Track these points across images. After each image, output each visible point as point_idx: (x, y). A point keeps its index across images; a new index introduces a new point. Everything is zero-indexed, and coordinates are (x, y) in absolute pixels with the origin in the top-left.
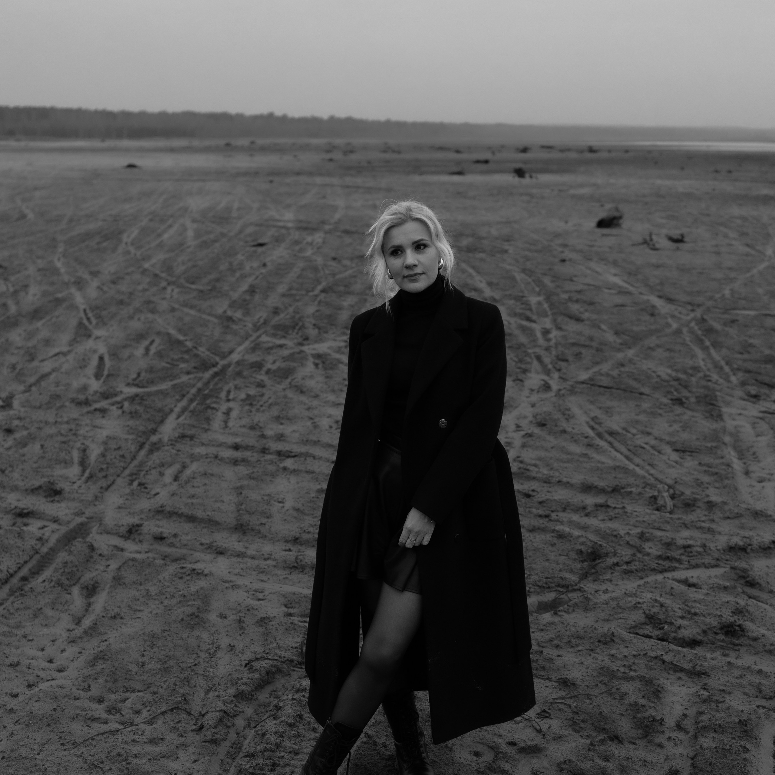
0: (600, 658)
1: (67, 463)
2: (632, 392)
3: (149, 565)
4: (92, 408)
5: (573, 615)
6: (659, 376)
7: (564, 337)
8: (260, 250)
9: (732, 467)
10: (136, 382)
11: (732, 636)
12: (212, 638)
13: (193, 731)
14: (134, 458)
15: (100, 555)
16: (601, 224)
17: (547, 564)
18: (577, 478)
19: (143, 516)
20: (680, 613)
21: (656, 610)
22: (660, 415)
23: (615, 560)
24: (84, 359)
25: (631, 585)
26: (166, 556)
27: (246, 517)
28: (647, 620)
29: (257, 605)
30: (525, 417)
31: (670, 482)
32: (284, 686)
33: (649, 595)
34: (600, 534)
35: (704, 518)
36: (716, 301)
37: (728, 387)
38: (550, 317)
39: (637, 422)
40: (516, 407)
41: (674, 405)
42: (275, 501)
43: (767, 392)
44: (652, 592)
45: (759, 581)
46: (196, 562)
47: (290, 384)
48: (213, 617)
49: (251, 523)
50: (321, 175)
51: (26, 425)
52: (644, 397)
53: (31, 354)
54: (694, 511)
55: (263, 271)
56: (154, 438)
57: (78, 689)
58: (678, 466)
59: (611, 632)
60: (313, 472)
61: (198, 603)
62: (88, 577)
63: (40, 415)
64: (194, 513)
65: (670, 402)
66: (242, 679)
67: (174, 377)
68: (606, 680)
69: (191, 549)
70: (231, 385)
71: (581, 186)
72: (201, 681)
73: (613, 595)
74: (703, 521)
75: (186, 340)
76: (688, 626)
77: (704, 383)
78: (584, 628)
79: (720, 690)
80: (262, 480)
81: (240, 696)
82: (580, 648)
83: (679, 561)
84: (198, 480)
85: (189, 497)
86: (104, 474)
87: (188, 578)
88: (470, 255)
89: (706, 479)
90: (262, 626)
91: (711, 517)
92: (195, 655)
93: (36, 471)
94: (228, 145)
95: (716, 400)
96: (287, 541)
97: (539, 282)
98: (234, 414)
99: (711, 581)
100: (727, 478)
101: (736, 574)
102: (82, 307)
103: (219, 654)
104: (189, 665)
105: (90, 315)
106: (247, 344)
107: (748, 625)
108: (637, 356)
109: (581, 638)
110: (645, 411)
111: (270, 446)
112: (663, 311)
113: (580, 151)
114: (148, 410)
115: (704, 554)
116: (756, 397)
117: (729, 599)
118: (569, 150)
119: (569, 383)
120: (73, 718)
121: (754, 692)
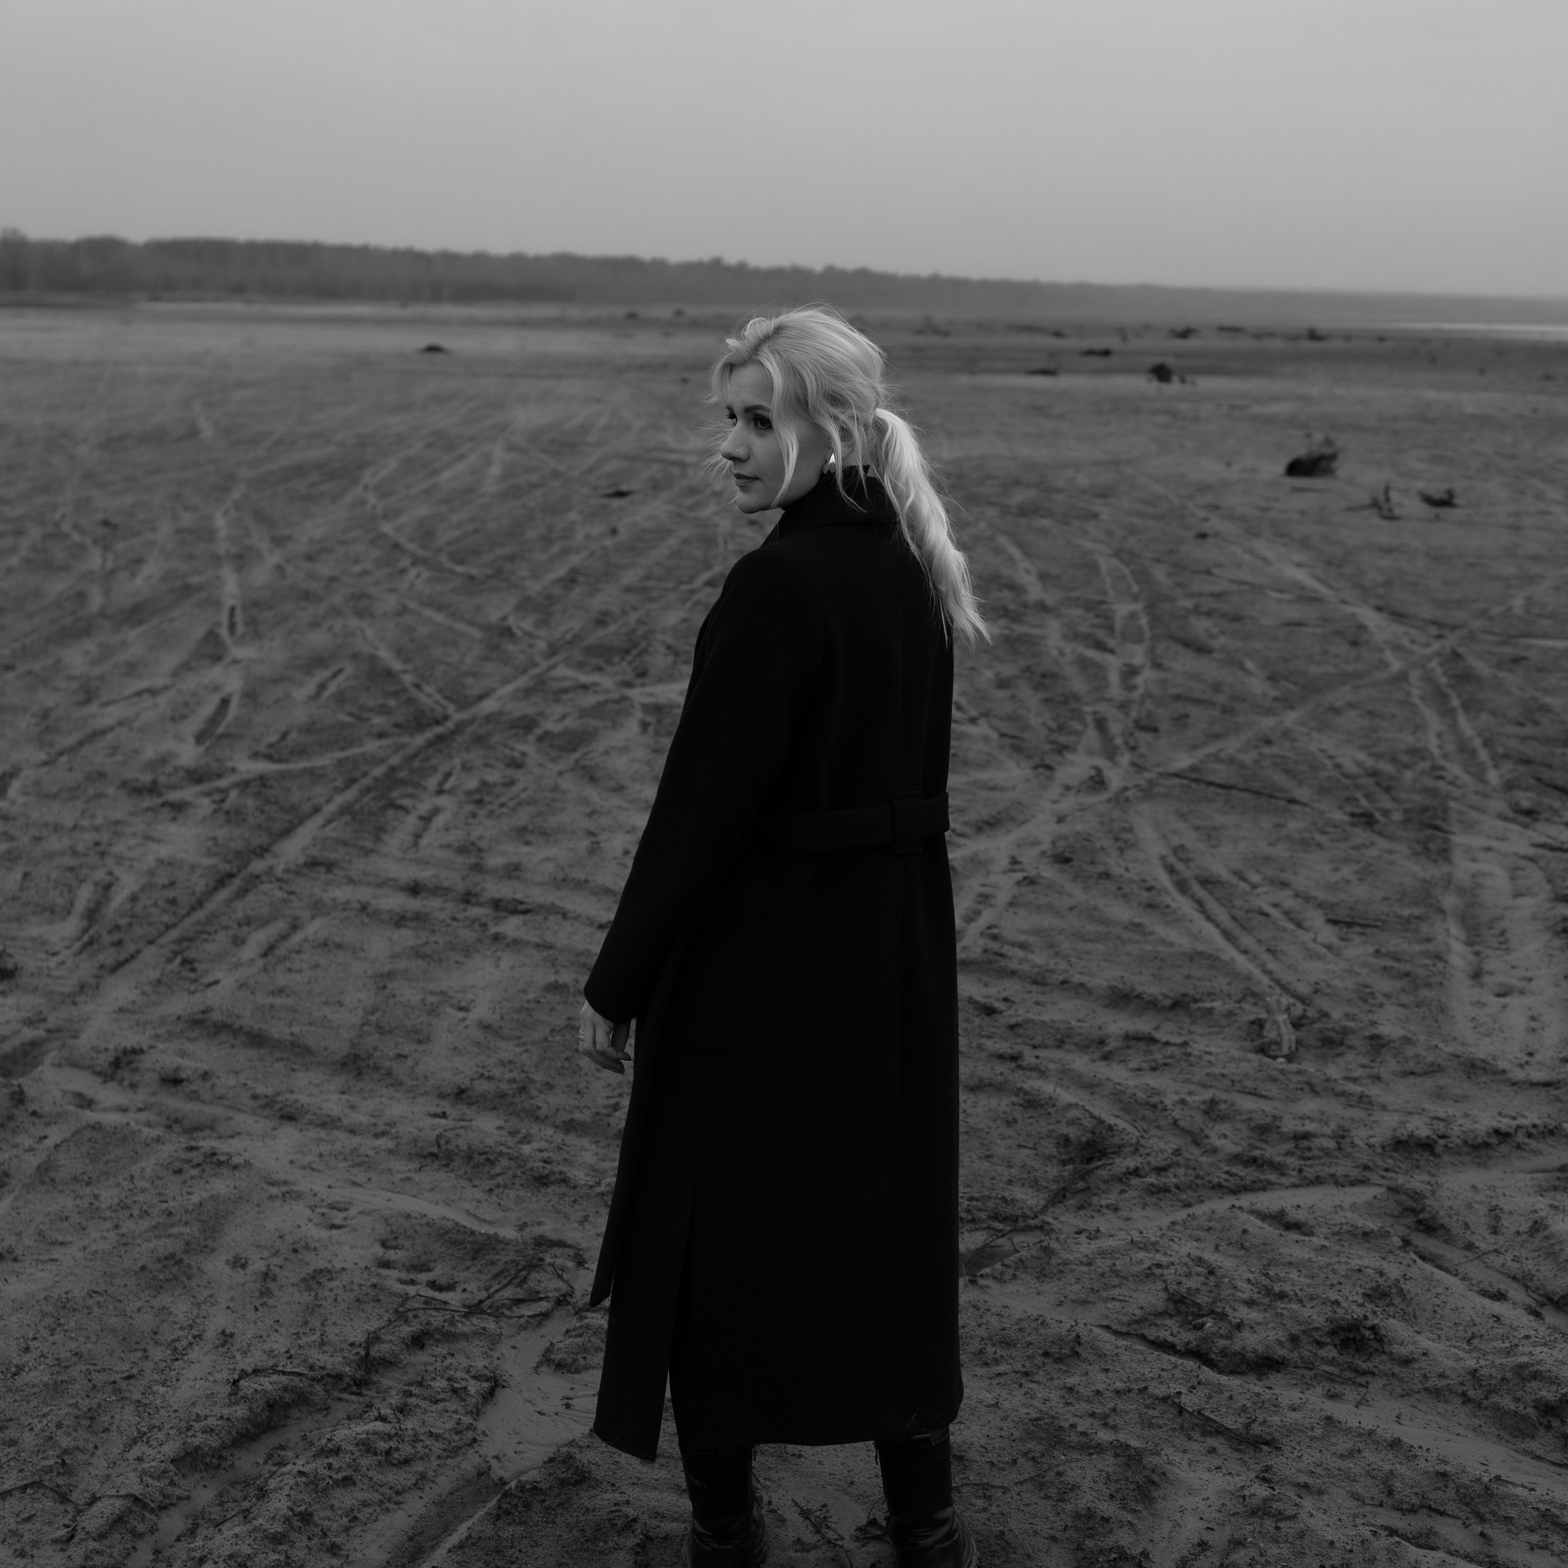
0: (1042, 1394)
1: (56, 914)
2: (1271, 796)
4: (160, 801)
5: (1008, 1288)
6: (1338, 766)
7: (1163, 683)
8: (617, 503)
9: (1446, 962)
10: (270, 752)
11: (1357, 1350)
12: (195, 1312)
14: (197, 906)
15: (34, 1114)
16: (1296, 468)
17: (985, 1165)
18: (1105, 977)
19: (162, 1030)
20: (1246, 1291)
21: (1192, 1283)
22: (1320, 846)
23: (1132, 1163)
24: (187, 704)
25: (1153, 1221)
26: (177, 1121)
27: (372, 1040)
28: (1170, 1306)
29: (319, 1239)
30: (1035, 843)
31: (1304, 989)
32: (304, 1438)
33: (1188, 1247)
34: (1121, 1101)
35: (1358, 1073)
36: (1491, 619)
37: (1477, 793)
38: (1147, 643)
39: (1267, 859)
40: (1024, 822)
41: (1354, 825)
42: (451, 1006)
43: (1557, 804)
44: (1198, 1240)
45: (1446, 1221)
46: (232, 1137)
47: (577, 762)
48: (216, 1264)
49: (377, 1054)
51: (12, 831)
52: (1297, 807)
53: (89, 691)
54: (1337, 1056)
55: (608, 542)
56: (258, 866)
58: (1330, 955)
59: (1074, 1334)
60: (550, 947)
61: (192, 1230)
63: (51, 812)
64: (266, 1027)
65: (1347, 818)
67: (349, 743)
69: (232, 1107)
70: (457, 761)
71: (1276, 399)
72: (126, 1416)
73: (1109, 1243)
74: (1355, 1080)
75: (405, 672)
76: (1259, 1324)
77: (1429, 782)
78: (1021, 1320)
79: (1297, 1484)
80: (439, 960)
81: (189, 1459)
82: (1003, 1367)
83: (1279, 1168)
84: (306, 956)
85: (273, 993)
86: (118, 937)
87: (195, 1171)
88: (1023, 521)
89: (1384, 985)
90: (310, 1290)
91: (1375, 1071)
92: (139, 1354)
94: (632, 316)
95: (1445, 819)
96: (442, 1096)
97: (1143, 576)
98: (439, 821)
99: (1338, 1219)
100: (1428, 985)
101: (1398, 1203)
102: (230, 603)
103: (195, 1353)
105: (239, 617)
106: (521, 682)
107: (1395, 1327)
108: (1304, 724)
109: (1007, 1343)
110: (1289, 838)
111: (483, 889)
112: (1379, 637)
113: (1292, 337)
114: (267, 808)
115: (1336, 1153)
116: (1531, 813)
117: (1366, 1262)
118: (1271, 335)
119: (1148, 775)
121: (1375, 1492)
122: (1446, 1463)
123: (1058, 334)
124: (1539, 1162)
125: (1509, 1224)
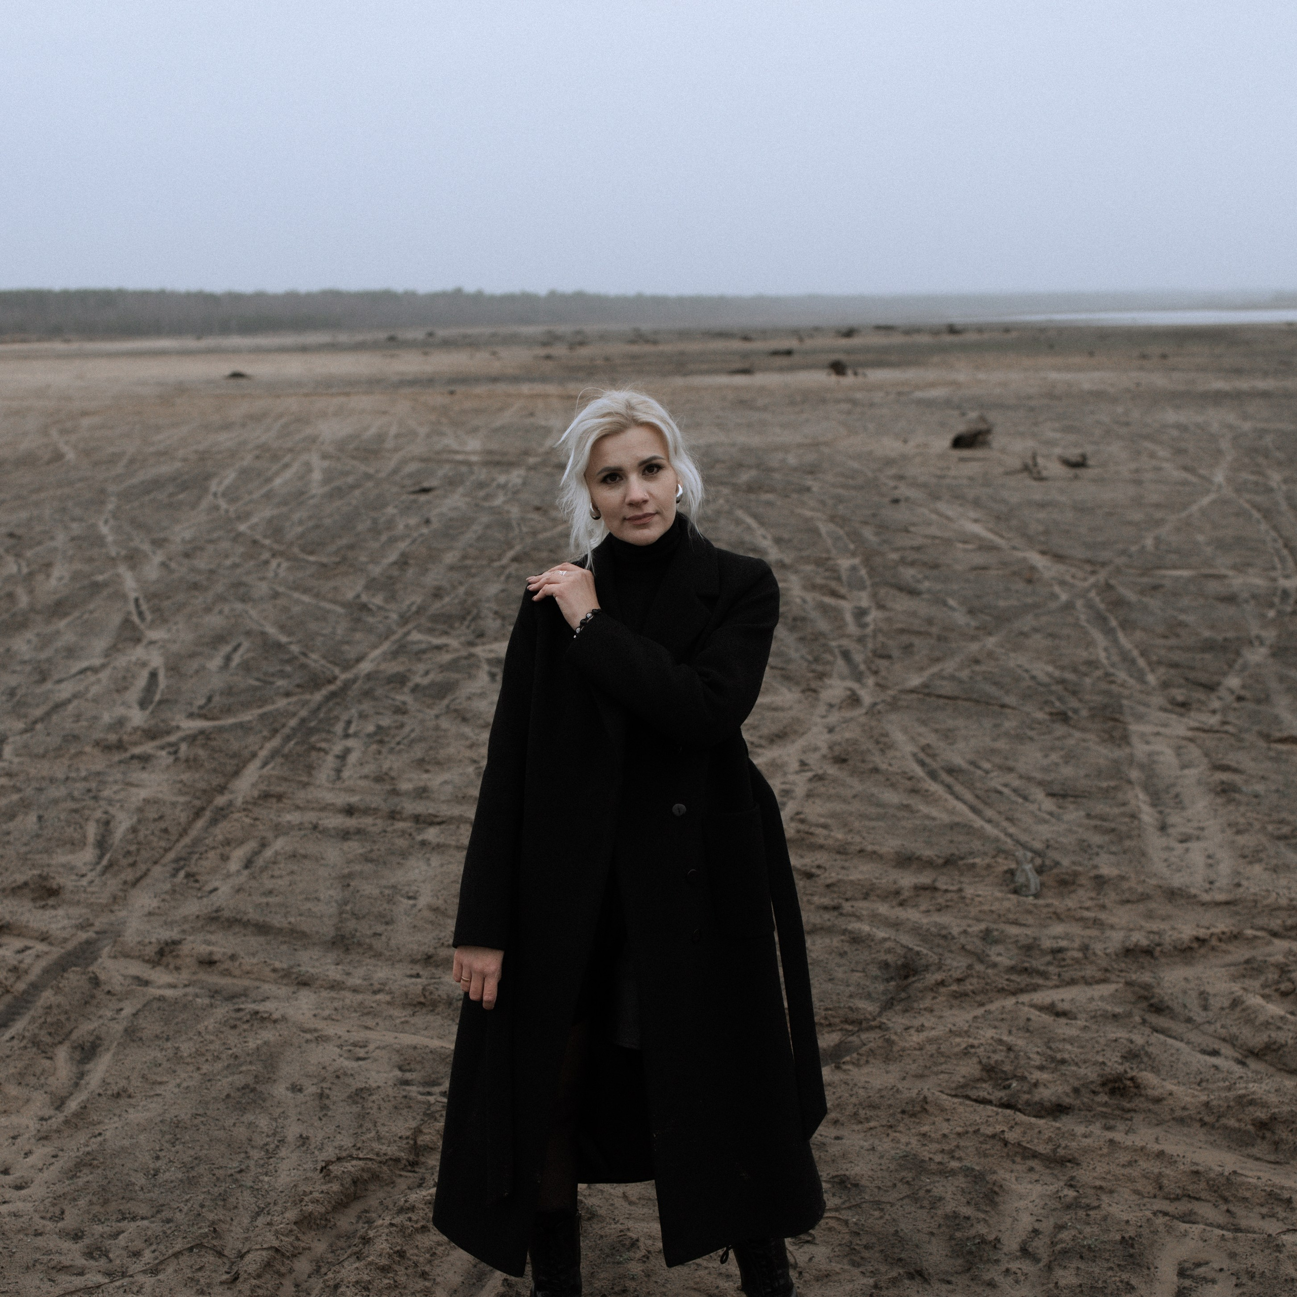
0: (904, 1140)
1: (75, 845)
2: (987, 703)
3: (185, 1007)
4: (128, 755)
5: (865, 1070)
6: (1033, 678)
7: (889, 620)
8: (423, 497)
9: (1140, 820)
10: (204, 711)
11: (1122, 1096)
12: (274, 1124)
13: (222, 1283)
14: (184, 832)
15: (108, 993)
16: (959, 442)
17: (830, 986)
18: (890, 845)
19: (186, 927)
20: (1037, 1060)
21: (998, 1057)
22: (1031, 739)
23: (939, 976)
24: (124, 678)
25: (961, 1017)
26: (216, 992)
27: (352, 924)
28: (984, 1074)
29: (352, 1068)
30: (816, 749)
31: (1038, 845)
32: (381, 1203)
33: (990, 1033)
34: (919, 934)
35: (1089, 904)
36: (1130, 556)
37: (1141, 692)
38: (869, 589)
39: (993, 751)
40: (803, 734)
41: (1053, 722)
42: (402, 896)
43: (1203, 697)
44: (995, 1027)
45: (1170, 1003)
46: (262, 1001)
47: (447, 707)
48: (280, 1090)
49: (358, 934)
50: (531, 380)
51: (18, 785)
52: (1007, 711)
53: (42, 672)
54: (1073, 891)
55: (425, 530)
56: (220, 800)
57: (43, 1218)
58: (1053, 820)
59: (922, 1097)
61: (257, 1067)
62: (84, 1029)
63: (43, 768)
64: (268, 919)
65: (1047, 717)
66: (311, 1193)
67: (265, 702)
68: (909, 1176)
69: (258, 979)
70: (354, 712)
71: (932, 385)
72: (247, 1198)
73: (933, 1033)
74: (1087, 909)
75: (291, 643)
76: (1050, 1082)
77: (1104, 686)
78: (880, 1090)
79: (1095, 1187)
80: (385, 863)
81: (306, 1222)
82: (873, 1124)
83: (1044, 975)
84: (282, 866)
85: (264, 894)
86: (131, 860)
87: (246, 1026)
88: (752, 497)
89: (1097, 839)
90: (357, 1103)
91: (1101, 902)
92: (243, 1155)
93: (24, 858)
94: (392, 339)
95: (1121, 713)
96: (414, 961)
97: (855, 536)
98: (353, 758)
99: (1093, 1006)
100: (1130, 837)
101: (1134, 993)
102: (133, 595)
103: (283, 1152)
104: (230, 1172)
105: (144, 607)
106: (386, 646)
107: (1148, 1077)
108: (1002, 646)
109: (875, 1107)
110: (1006, 734)
111: (403, 808)
112: (1047, 575)
113: (935, 332)
114: (216, 755)
115: (1084, 961)
116: (1184, 706)
117: (1119, 1035)
118: (918, 330)
119: (891, 692)
120: (28, 1268)
121: (1150, 1189)
122: (1198, 1164)
123: (746, 339)
124: (1229, 959)
125: (1216, 1003)
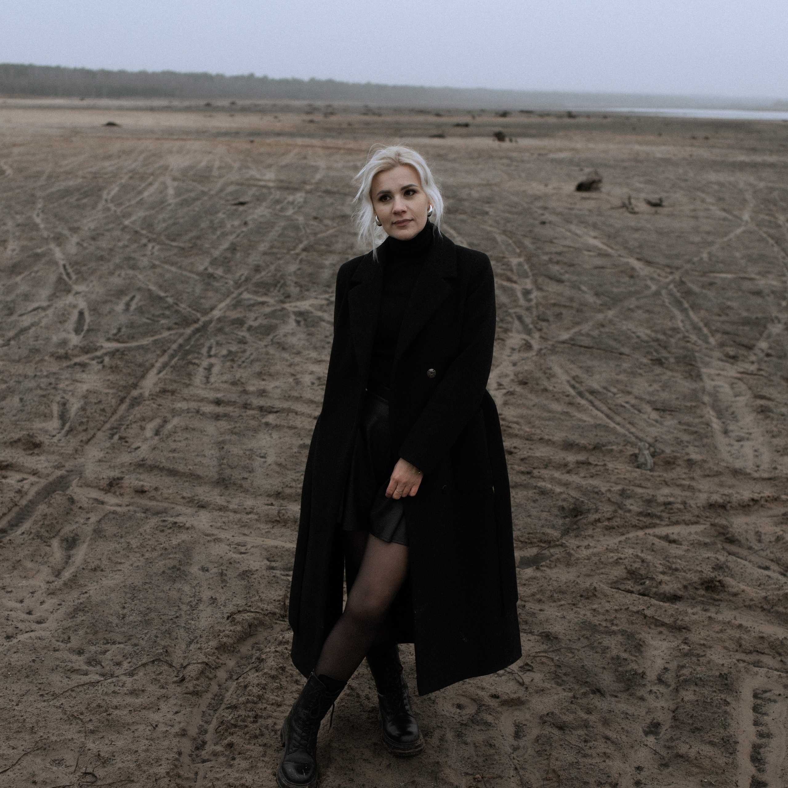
0: (582, 612)
1: (46, 417)
2: (612, 352)
3: (130, 518)
4: (72, 362)
5: (554, 571)
6: (638, 337)
7: (545, 297)
8: (241, 208)
9: (711, 427)
10: (116, 338)
11: (713, 591)
12: (194, 590)
13: (174, 682)
14: (114, 412)
15: (80, 508)
16: (581, 187)
17: (529, 520)
18: (558, 436)
19: (124, 470)
20: (661, 569)
21: (636, 565)
22: (641, 375)
23: (596, 516)
24: (63, 314)
25: (613, 541)
26: (147, 510)
27: (228, 472)
28: (629, 575)
29: (239, 558)
30: (507, 376)
31: (650, 440)
32: (266, 639)
33: (631, 551)
34: (581, 491)
35: (684, 476)
36: (694, 264)
37: (707, 349)
38: (531, 278)
39: (618, 381)
40: (498, 366)
41: (654, 365)
42: (257, 456)
43: (745, 353)
44: (633, 548)
45: (739, 537)
46: (177, 516)
47: (272, 340)
48: (194, 570)
49: (233, 478)
50: (302, 136)
51: (4, 378)
52: (624, 357)
53: (9, 309)
54: (673, 469)
55: (245, 229)
56: (135, 393)
57: (58, 641)
58: (658, 425)
59: (593, 587)
60: (296, 428)
61: (179, 556)
62: (67, 529)
63: (20, 369)
64: (176, 467)
65: (649, 362)
66: (224, 631)
67: (155, 333)
68: (588, 634)
69: (173, 503)
70: (213, 341)
71: (560, 150)
72: (182, 633)
73: (595, 550)
74: (683, 479)
75: (167, 297)
76: (669, 581)
77: (683, 344)
78: (566, 583)
79: (701, 644)
80: (244, 435)
81: (222, 648)
82: (563, 602)
83: (660, 518)
84: (180, 434)
85: (171, 451)
86: (84, 427)
87: (170, 531)
88: (451, 216)
89: (685, 437)
90: (244, 579)
91: (691, 476)
92: (177, 608)
93: (15, 424)
94: (208, 105)
95: (695, 361)
96: (269, 496)
97: (519, 244)
98: (216, 370)
99: (691, 538)
100: (707, 437)
101: (716, 530)
102: (62, 263)
103: (201, 607)
104: (170, 617)
105: (70, 270)
106: (228, 301)
107: (728, 580)
108: (617, 317)
109: (563, 593)
110: (625, 371)
111: (251, 402)
112: (642, 273)
113: (559, 116)
114: (129, 365)
115: (685, 511)
116: (734, 358)
117: (709, 555)
118: (548, 115)
119: (550, 343)
120: (53, 670)
121: (733, 646)
122: (763, 633)
123: (438, 115)
124: (772, 512)
125: (766, 539)
